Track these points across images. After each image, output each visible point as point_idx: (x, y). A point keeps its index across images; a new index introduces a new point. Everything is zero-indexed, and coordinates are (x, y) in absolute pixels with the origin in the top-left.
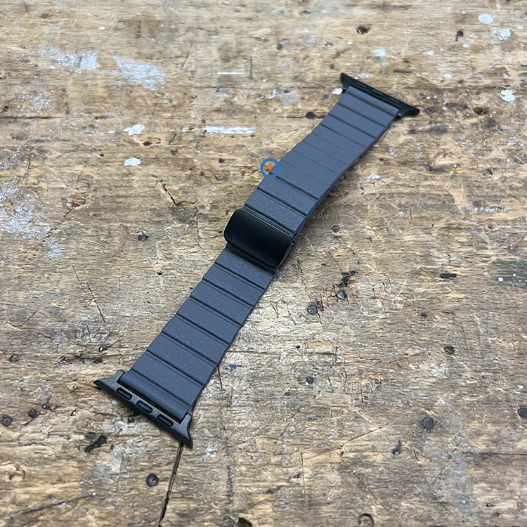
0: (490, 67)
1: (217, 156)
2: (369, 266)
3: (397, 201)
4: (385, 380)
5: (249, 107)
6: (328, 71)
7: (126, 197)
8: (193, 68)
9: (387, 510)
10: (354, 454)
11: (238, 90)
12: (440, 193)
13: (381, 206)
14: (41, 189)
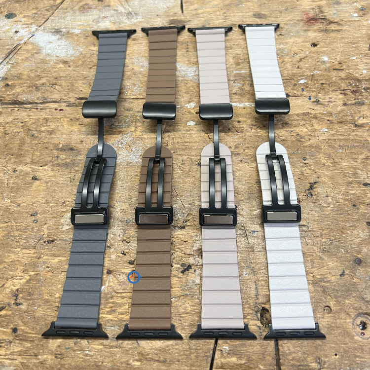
7: (189, 142)
14: (145, 138)
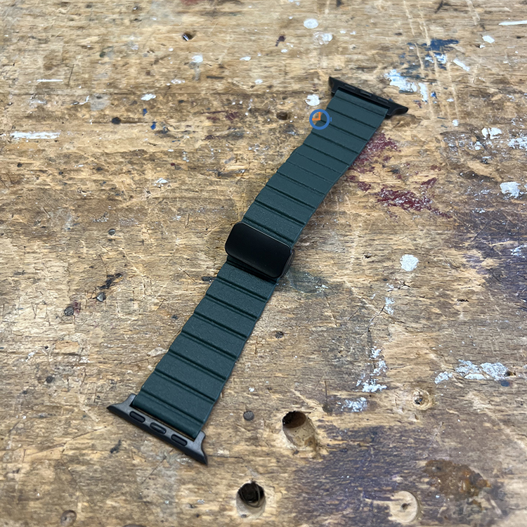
0: (303, 71)
1: (17, 160)
2: (135, 269)
3: (179, 205)
4: (121, 381)
5: (59, 113)
6: (143, 77)
8: (16, 76)
9: (91, 507)
10: (73, 452)
11: (53, 96)
12: (222, 198)
13: (162, 210)
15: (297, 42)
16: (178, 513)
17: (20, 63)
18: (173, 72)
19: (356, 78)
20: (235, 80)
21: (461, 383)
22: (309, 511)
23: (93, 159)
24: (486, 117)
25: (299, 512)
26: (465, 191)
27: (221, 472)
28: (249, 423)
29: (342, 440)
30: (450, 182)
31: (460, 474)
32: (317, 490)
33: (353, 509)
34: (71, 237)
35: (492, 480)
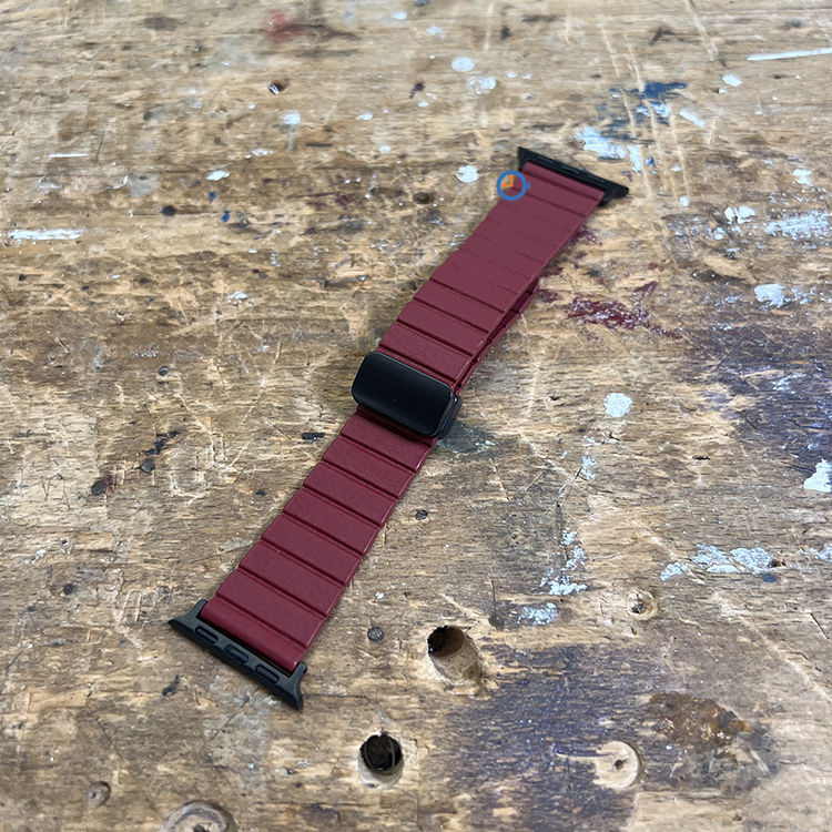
0: (453, 133)
1: (20, 271)
2: (199, 424)
3: (265, 330)
4: (178, 588)
5: (82, 202)
6: (210, 147)
8: (16, 150)
9: (134, 776)
10: (105, 694)
11: (73, 178)
12: (331, 318)
13: (239, 338)
15: (442, 91)
16: (267, 782)
17: (22, 131)
18: (255, 138)
19: (533, 141)
20: (350, 148)
21: (702, 579)
22: (470, 775)
23: (134, 266)
24: (732, 192)
25: (455, 776)
26: (702, 299)
27: (334, 718)
28: (375, 645)
29: (520, 667)
30: (678, 287)
31: (703, 713)
32: (482, 743)
33: (539, 769)
34: (101, 381)
35: (752, 720)
